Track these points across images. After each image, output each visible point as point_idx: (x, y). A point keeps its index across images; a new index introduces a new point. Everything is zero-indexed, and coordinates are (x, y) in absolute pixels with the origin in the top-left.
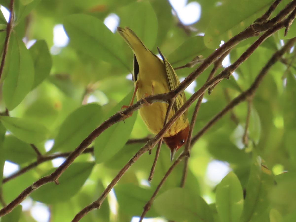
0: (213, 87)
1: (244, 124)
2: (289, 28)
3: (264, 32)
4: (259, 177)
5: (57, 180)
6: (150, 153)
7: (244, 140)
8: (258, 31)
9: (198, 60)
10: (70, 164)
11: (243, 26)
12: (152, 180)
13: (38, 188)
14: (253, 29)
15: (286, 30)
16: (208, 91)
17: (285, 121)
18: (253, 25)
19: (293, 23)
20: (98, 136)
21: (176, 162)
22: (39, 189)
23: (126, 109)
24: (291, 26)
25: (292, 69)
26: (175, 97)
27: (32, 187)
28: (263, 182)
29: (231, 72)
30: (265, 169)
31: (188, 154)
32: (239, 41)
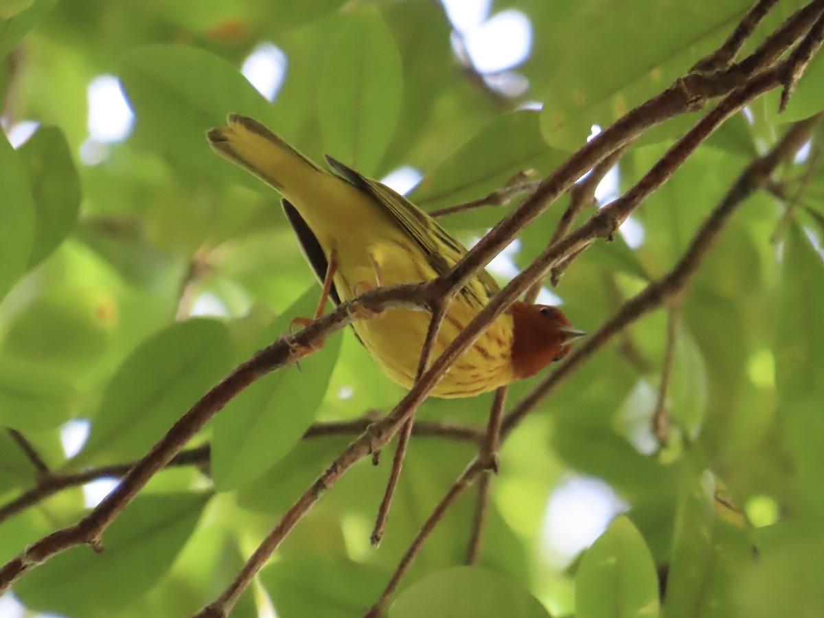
0: (564, 265)
1: (657, 380)
2: (792, 89)
3: (721, 99)
4: (705, 532)
5: (97, 539)
6: (376, 462)
7: (655, 427)
8: (699, 96)
9: (522, 184)
10: (134, 497)
11: (659, 81)
12: (380, 541)
13: (39, 563)
14: (686, 90)
15: (784, 95)
16: (550, 276)
17: (779, 367)
18: (685, 80)
19: (806, 73)
20: (220, 408)
21: (457, 488)
22: (43, 566)
23: (306, 329)
24: (800, 81)
25: (800, 214)
26: (452, 292)
27: (22, 561)
28: (718, 548)
29: (619, 219)
30: (726, 509)
31: (493, 465)
32: (643, 126)
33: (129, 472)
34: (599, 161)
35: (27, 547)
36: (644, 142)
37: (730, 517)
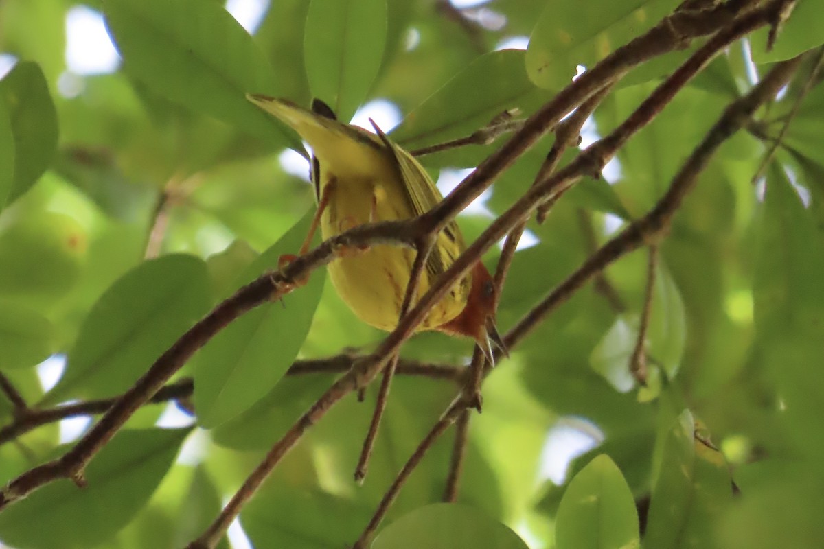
0: (550, 203)
1: (636, 319)
2: (780, 29)
3: (708, 38)
4: (685, 471)
5: (79, 473)
6: (361, 399)
7: (634, 367)
8: (686, 35)
9: (506, 123)
10: (116, 432)
11: (643, 21)
12: (364, 478)
13: (22, 498)
14: (673, 29)
15: (772, 35)
16: (536, 213)
17: (758, 307)
18: (672, 19)
19: (793, 13)
20: (203, 344)
21: (441, 426)
22: (26, 500)
23: (290, 264)
24: (787, 20)
25: (780, 153)
26: (436, 229)
27: (5, 495)
28: (698, 486)
29: (606, 157)
30: (704, 447)
31: (476, 403)
32: (630, 64)
33: (112, 407)
34: (585, 99)
35: (9, 480)
36: (628, 82)
37: (708, 455)
